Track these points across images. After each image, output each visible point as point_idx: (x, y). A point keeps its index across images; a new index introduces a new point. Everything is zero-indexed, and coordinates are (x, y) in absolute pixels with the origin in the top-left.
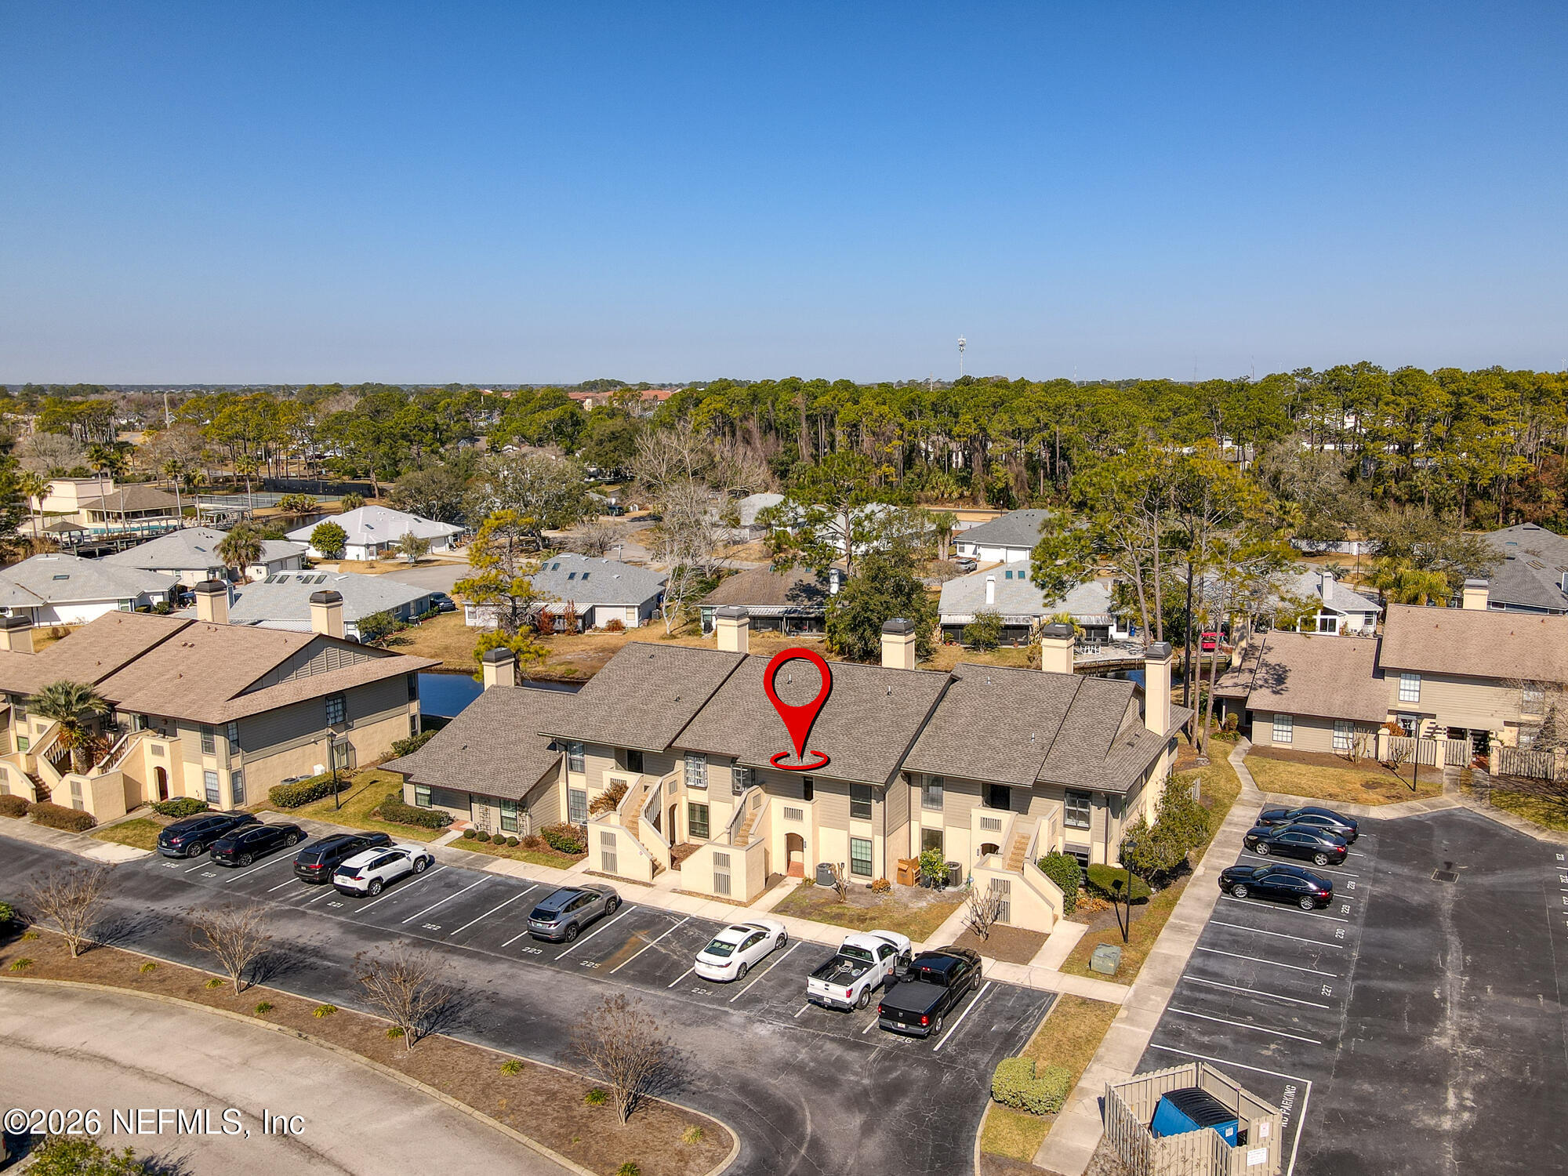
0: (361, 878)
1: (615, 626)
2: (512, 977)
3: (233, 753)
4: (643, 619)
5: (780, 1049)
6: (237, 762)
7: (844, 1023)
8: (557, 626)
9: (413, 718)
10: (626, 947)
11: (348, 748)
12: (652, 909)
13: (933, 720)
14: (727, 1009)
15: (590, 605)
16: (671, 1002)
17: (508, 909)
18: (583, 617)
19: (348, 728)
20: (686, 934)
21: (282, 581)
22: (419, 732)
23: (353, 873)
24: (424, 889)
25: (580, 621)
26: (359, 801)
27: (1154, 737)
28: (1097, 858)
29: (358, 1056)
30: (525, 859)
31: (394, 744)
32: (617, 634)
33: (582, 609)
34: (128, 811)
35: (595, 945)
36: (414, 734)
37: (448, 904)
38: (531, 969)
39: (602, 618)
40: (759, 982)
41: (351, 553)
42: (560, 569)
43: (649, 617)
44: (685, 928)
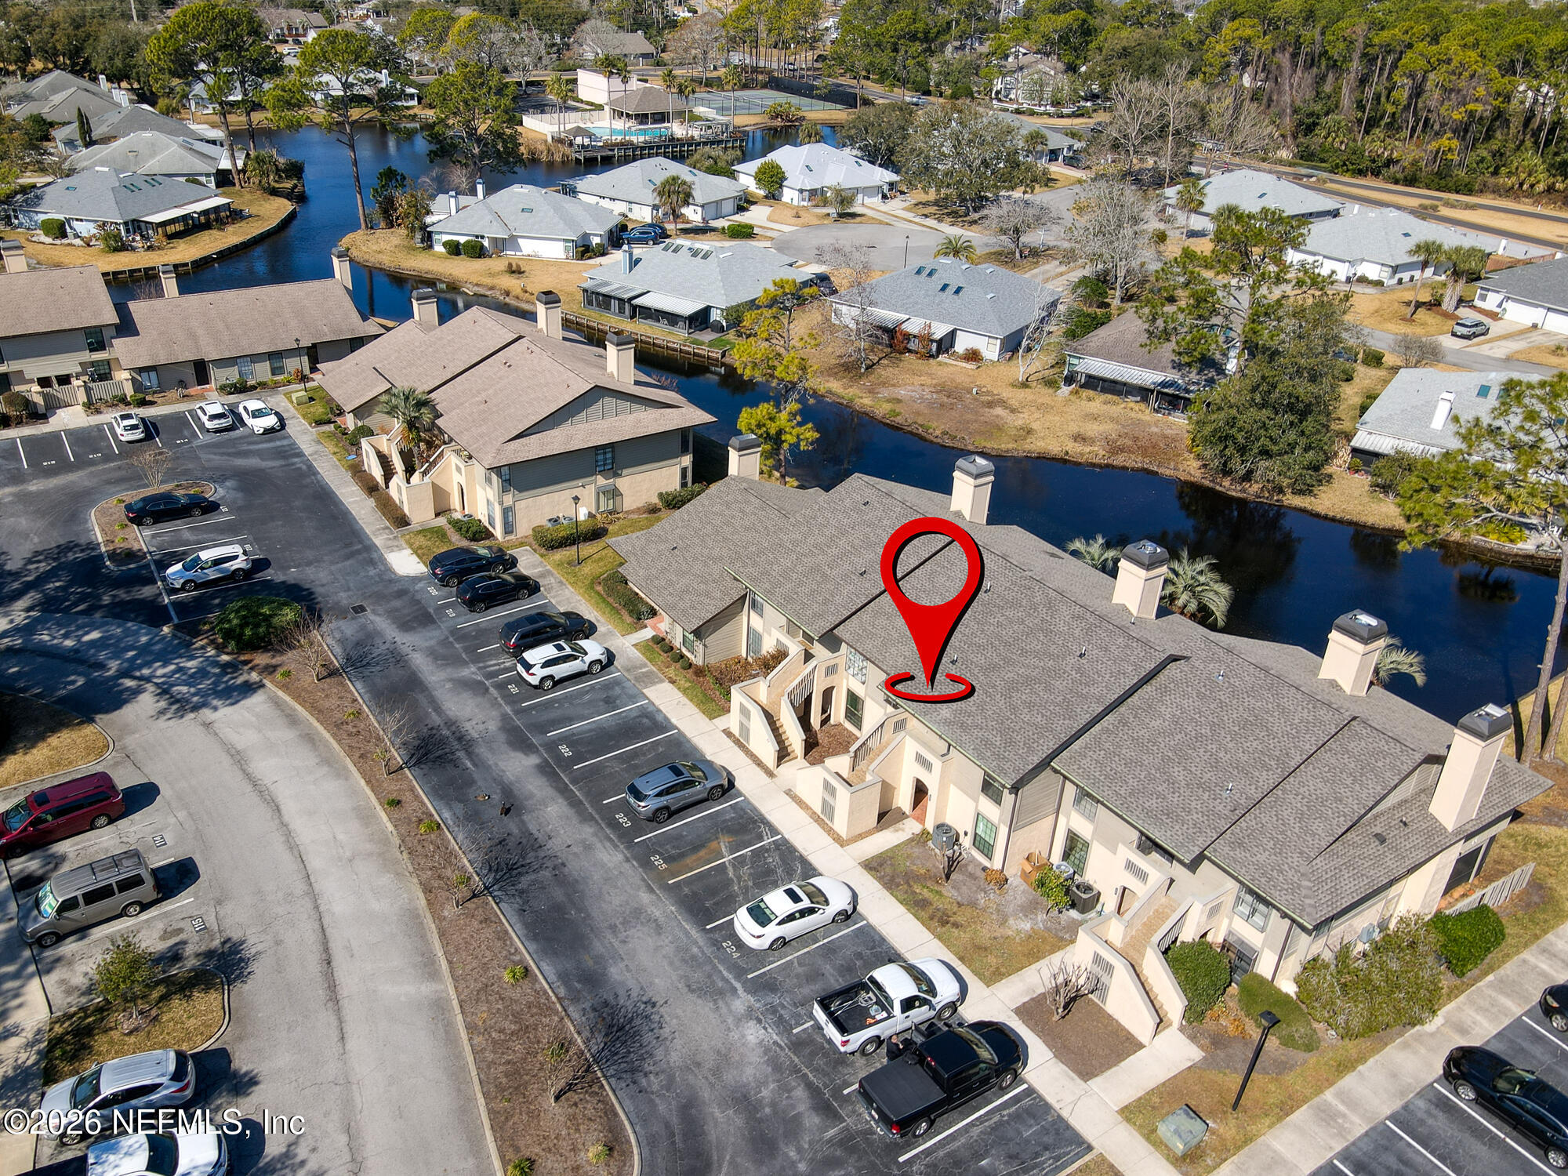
0: (532, 674)
1: (973, 356)
2: (588, 848)
3: (504, 491)
4: (1006, 351)
5: (751, 1069)
6: (508, 499)
7: (834, 1067)
8: (912, 346)
9: (684, 471)
10: (702, 853)
11: (615, 493)
12: (755, 809)
13: (1122, 709)
14: (738, 985)
15: (951, 328)
16: (695, 950)
17: (635, 753)
18: (940, 342)
19: (616, 475)
20: (765, 858)
21: (675, 251)
22: (690, 484)
23: (528, 667)
24: (587, 697)
25: (935, 345)
26: (601, 559)
27: (1436, 827)
28: (1264, 967)
29: (421, 895)
30: (684, 691)
31: (661, 495)
32: (971, 366)
33: (940, 331)
34: (437, 515)
35: (675, 838)
36: (684, 485)
37: (594, 726)
38: (608, 844)
39: (962, 344)
40: (791, 962)
41: (789, 195)
42: (935, 276)
43: (1015, 350)
44: (768, 851)
